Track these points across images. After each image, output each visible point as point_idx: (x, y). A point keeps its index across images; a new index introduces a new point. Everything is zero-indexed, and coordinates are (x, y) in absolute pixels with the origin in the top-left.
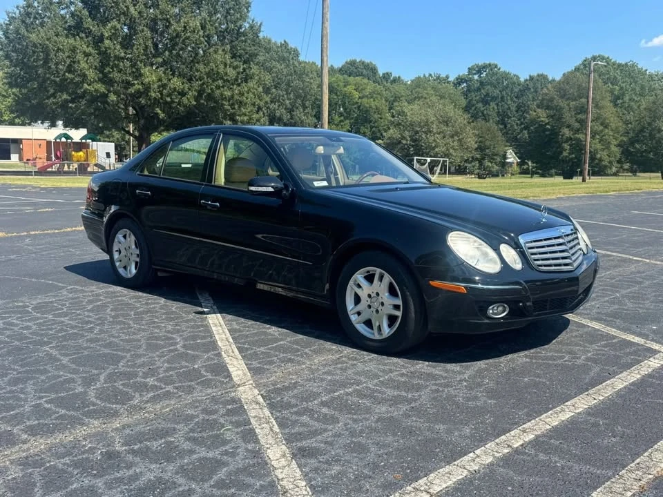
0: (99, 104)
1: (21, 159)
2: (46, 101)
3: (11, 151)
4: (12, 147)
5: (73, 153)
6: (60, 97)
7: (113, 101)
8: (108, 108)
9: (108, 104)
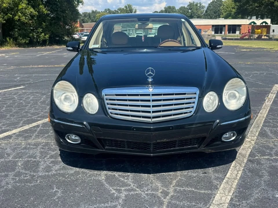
0: (269, 7)
1: (240, 33)
2: (248, 7)
3: (237, 30)
4: (237, 28)
5: (256, 30)
6: (254, 5)
7: (276, 5)
8: (274, 8)
9: (274, 7)
